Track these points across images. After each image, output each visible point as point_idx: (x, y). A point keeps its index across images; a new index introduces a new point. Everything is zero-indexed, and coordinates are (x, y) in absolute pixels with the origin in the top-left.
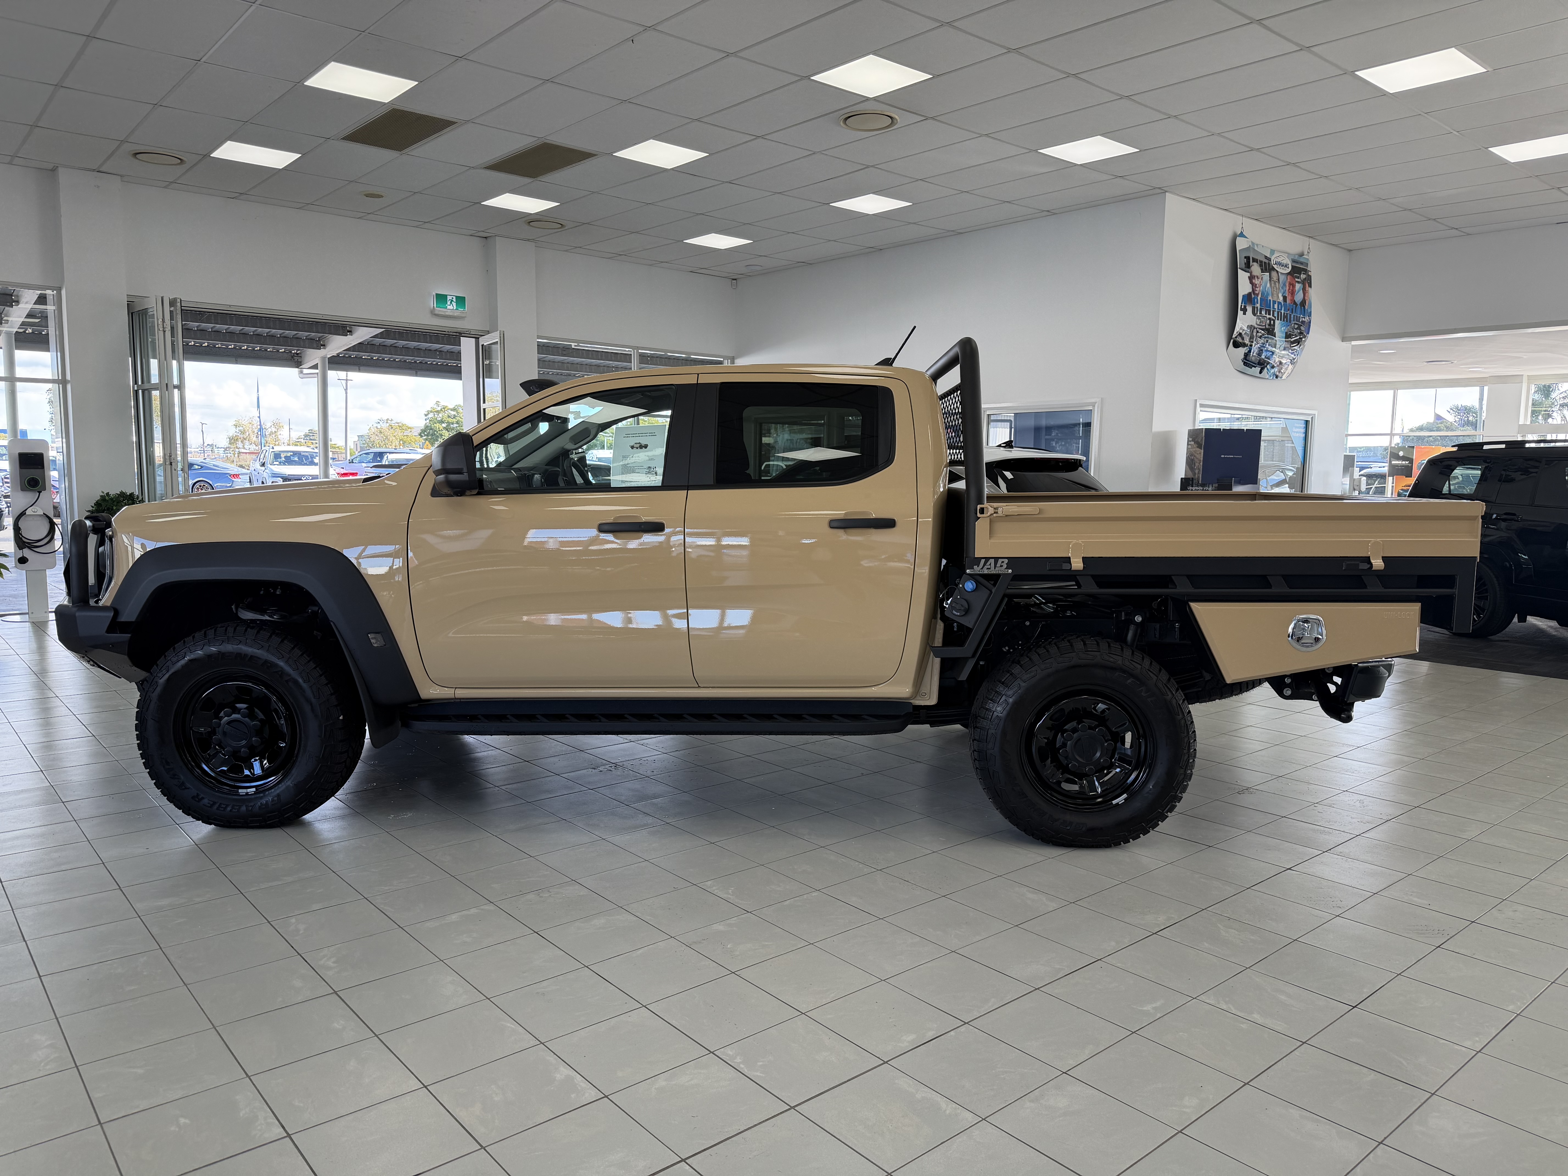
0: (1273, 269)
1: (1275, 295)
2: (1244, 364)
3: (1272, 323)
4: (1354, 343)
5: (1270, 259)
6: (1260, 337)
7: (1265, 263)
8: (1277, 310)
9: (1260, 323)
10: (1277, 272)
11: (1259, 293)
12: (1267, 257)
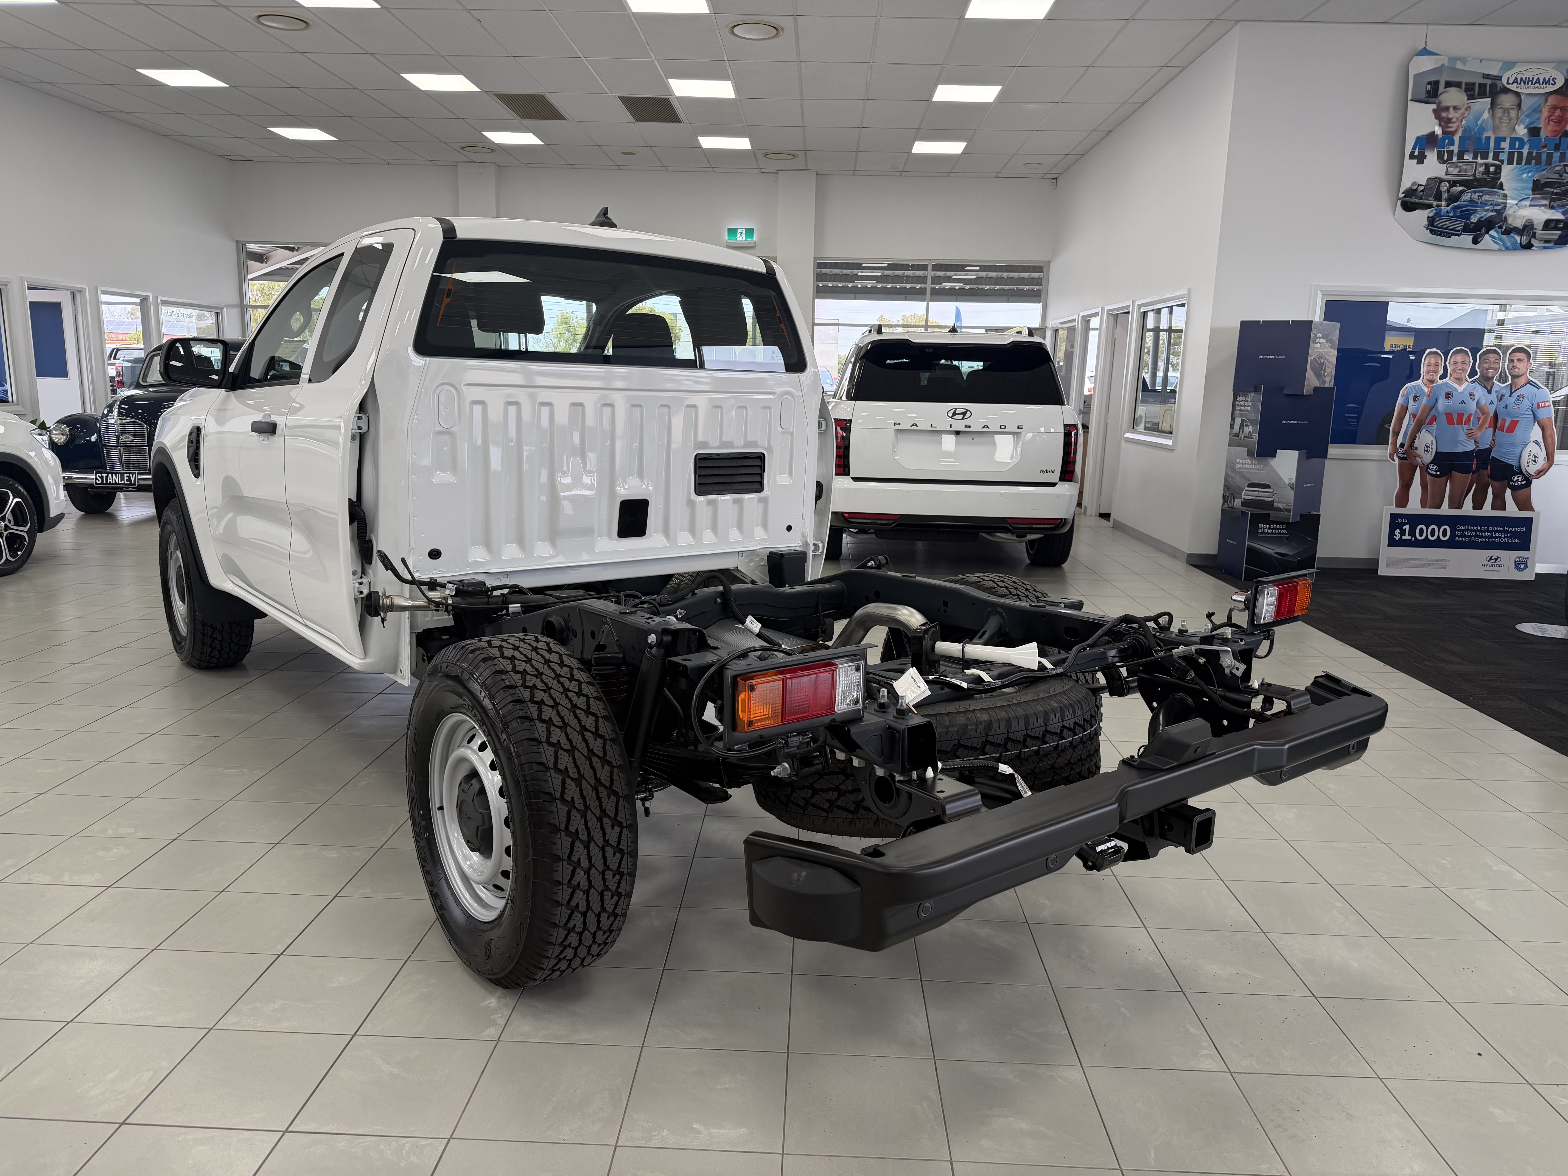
0: (1506, 91)
1: (1504, 129)
2: (1431, 232)
3: (1493, 170)
5: (1500, 78)
6: (1462, 192)
7: (1483, 84)
8: (1507, 150)
9: (1459, 172)
10: (1518, 94)
11: (1456, 130)
12: (1489, 75)
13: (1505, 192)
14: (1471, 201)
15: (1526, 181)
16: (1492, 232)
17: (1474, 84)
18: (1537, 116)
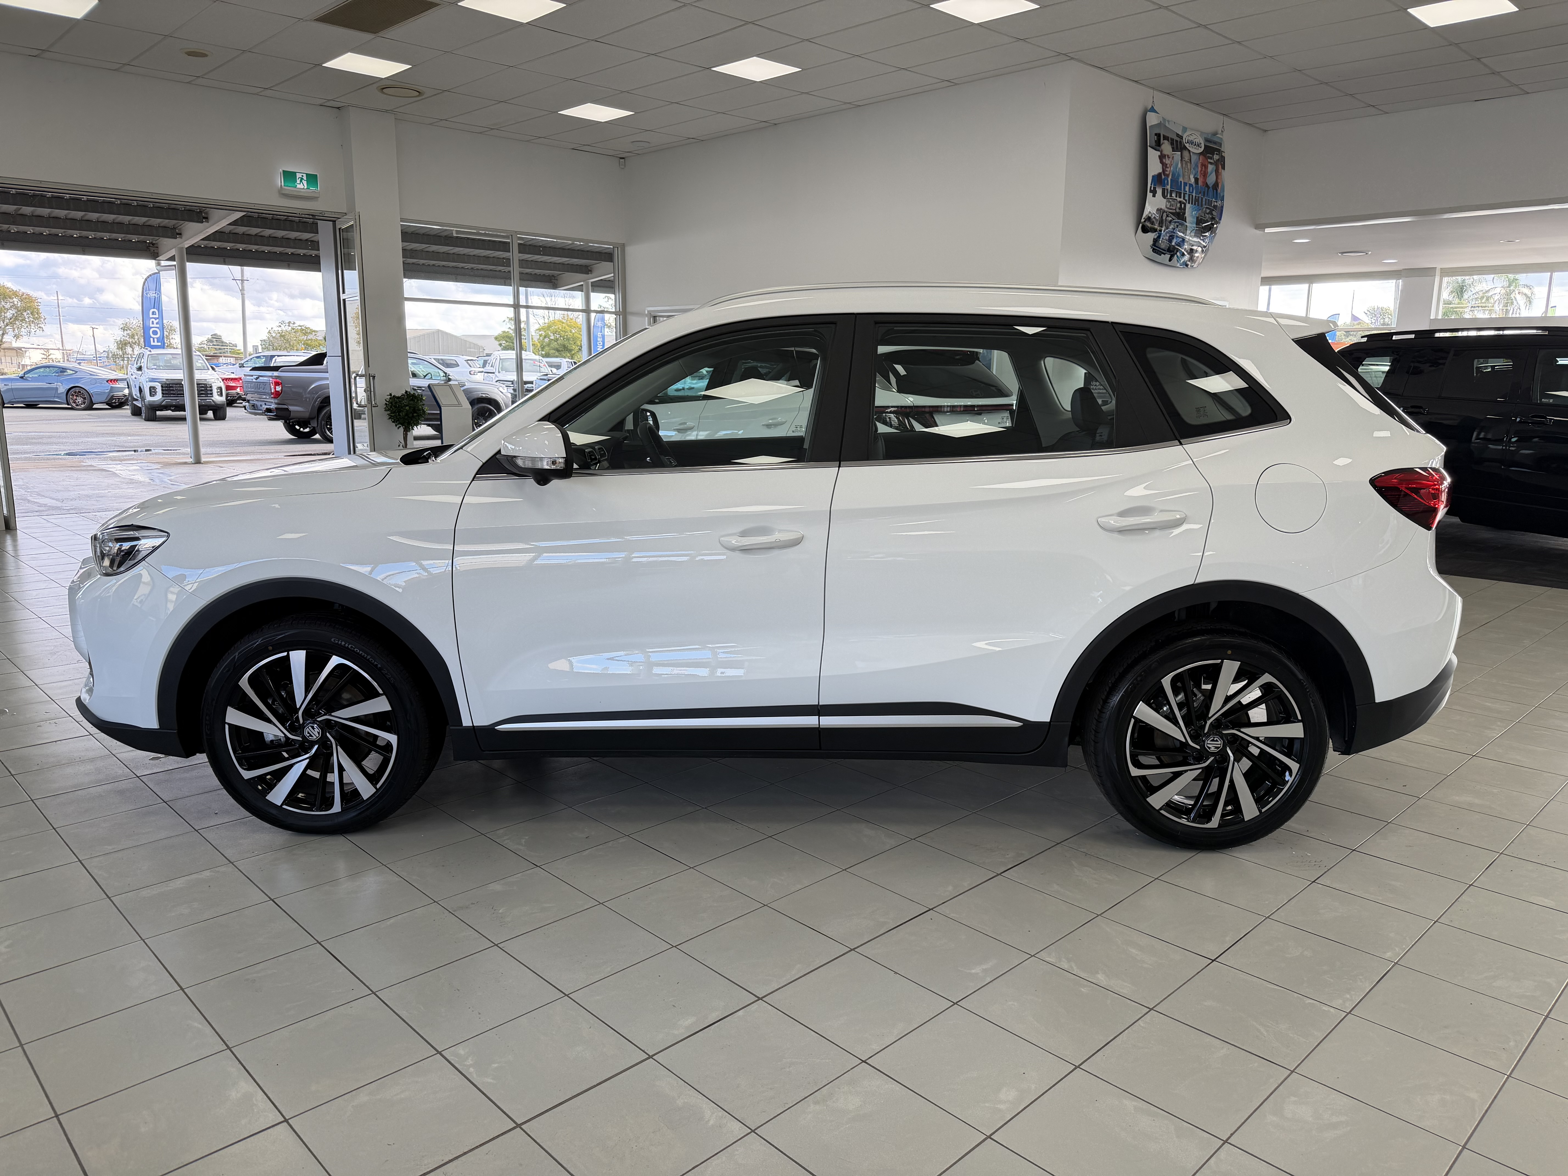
0: (1185, 148)
1: (1186, 177)
2: (1153, 251)
3: (1183, 207)
4: (1267, 230)
5: (1181, 137)
6: (1170, 222)
7: (1177, 141)
8: (1188, 192)
10: (1189, 151)
11: (1169, 174)
12: (1179, 135)
17: (1174, 139)
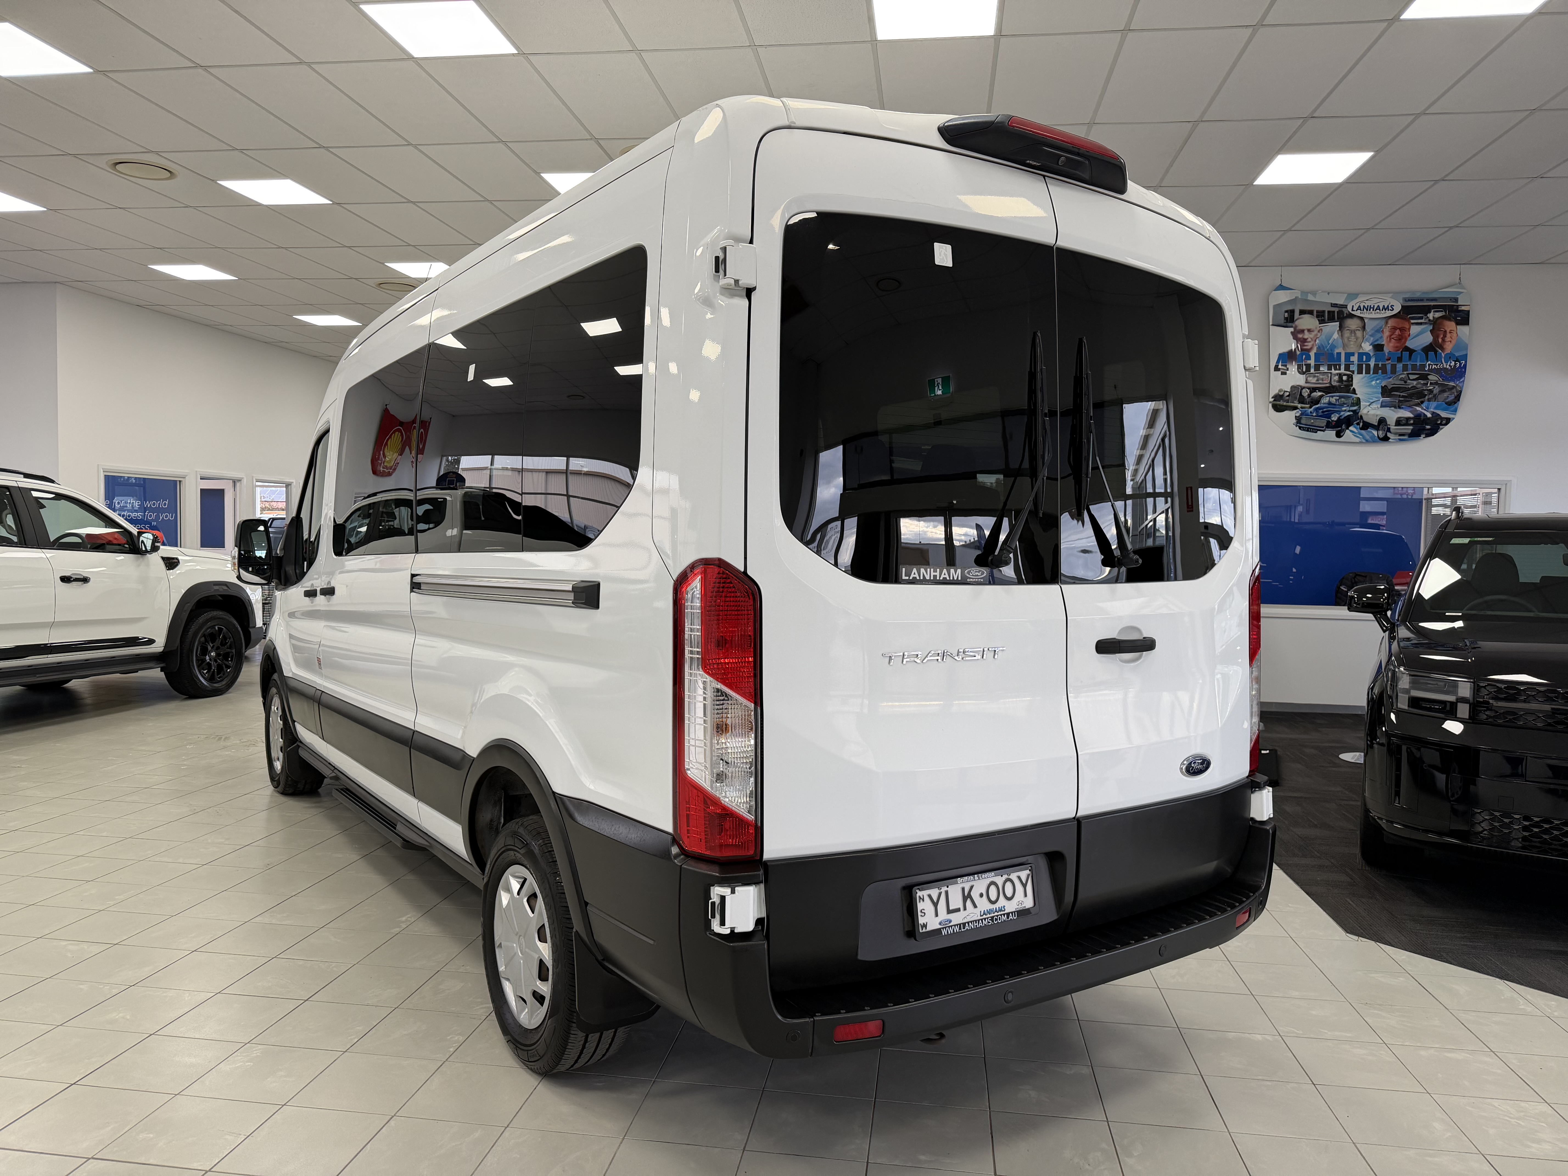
0: (1351, 316)
1: (1352, 346)
2: (1300, 429)
3: (1346, 379)
5: (1346, 306)
6: (1321, 396)
7: (1331, 312)
8: (1356, 362)
9: (1317, 380)
10: (1362, 319)
11: (1311, 348)
12: (1337, 304)
13: (1358, 396)
14: (1330, 403)
15: (1375, 387)
16: (1351, 428)
17: (1324, 311)
18: (1379, 335)
